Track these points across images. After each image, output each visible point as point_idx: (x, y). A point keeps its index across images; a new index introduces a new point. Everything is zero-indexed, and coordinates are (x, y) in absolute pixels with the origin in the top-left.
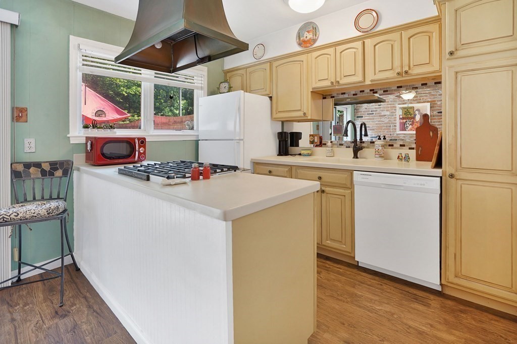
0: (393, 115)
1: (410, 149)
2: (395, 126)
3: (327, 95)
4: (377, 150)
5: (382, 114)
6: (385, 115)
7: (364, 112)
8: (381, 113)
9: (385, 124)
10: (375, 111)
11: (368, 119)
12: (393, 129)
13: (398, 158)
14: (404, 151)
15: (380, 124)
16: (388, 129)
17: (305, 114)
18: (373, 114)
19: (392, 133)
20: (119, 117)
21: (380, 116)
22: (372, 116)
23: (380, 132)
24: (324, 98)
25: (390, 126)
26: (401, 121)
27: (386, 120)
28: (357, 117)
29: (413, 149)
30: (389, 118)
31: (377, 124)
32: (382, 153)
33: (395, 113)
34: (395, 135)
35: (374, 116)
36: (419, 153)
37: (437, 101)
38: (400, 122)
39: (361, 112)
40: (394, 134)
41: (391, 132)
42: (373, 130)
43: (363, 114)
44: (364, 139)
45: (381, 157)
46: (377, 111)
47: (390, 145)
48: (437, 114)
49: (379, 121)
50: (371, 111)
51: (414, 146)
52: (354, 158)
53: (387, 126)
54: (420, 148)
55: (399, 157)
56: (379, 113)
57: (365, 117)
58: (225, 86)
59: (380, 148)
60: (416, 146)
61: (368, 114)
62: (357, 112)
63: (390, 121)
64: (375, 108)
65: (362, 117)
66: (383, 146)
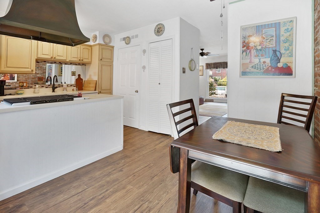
1: (74, 87)
14: (72, 88)
17: (32, 70)
44: (55, 83)
52: (53, 92)
60: (76, 85)
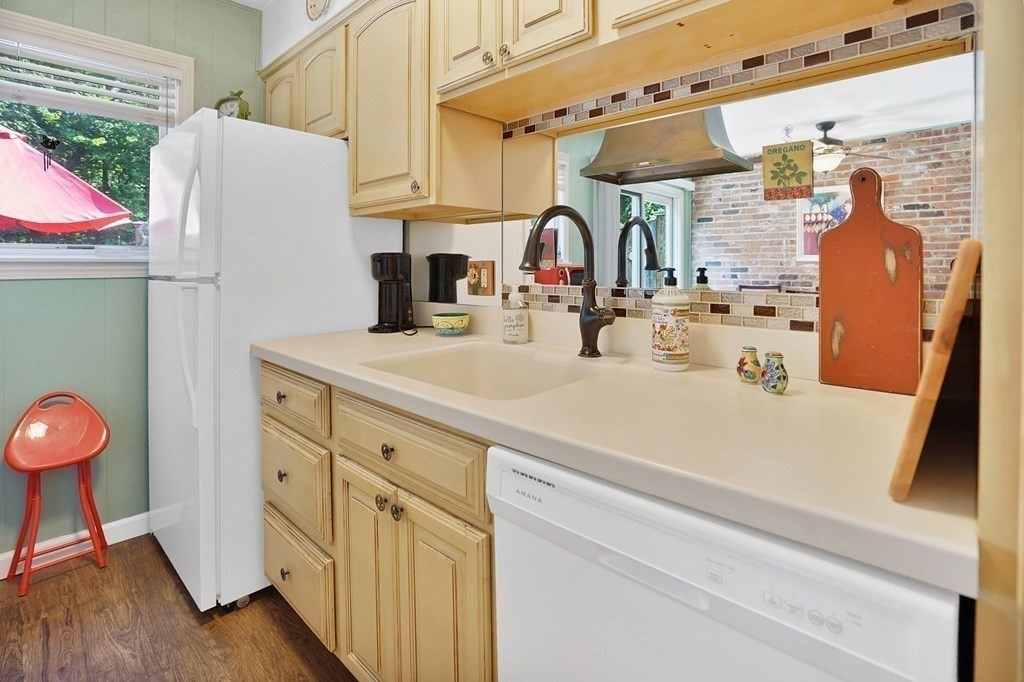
0: (787, 215)
1: (796, 326)
2: (793, 242)
3: (513, 125)
4: (658, 326)
5: (760, 213)
6: (767, 216)
7: (715, 207)
8: (756, 210)
9: (767, 236)
10: (743, 205)
11: (725, 225)
12: (786, 250)
13: (740, 370)
14: (773, 338)
15: (754, 236)
16: (776, 250)
17: (415, 187)
18: (737, 212)
19: (785, 260)
20: (101, 215)
21: (754, 217)
22: (734, 218)
23: (755, 256)
24: (507, 135)
25: (780, 243)
26: (809, 229)
27: (771, 228)
28: (699, 220)
29: (807, 326)
30: (776, 222)
31: (746, 237)
32: (676, 342)
33: (792, 208)
34: (793, 265)
35: (740, 218)
36: (835, 347)
37: (903, 177)
38: (806, 234)
39: (708, 207)
40: (789, 263)
41: (782, 256)
42: (738, 251)
43: (713, 213)
45: (673, 358)
46: (746, 205)
47: (715, 309)
48: (903, 211)
49: (752, 230)
50: (733, 206)
51: (812, 314)
52: (582, 353)
53: (771, 243)
54: (839, 328)
55: (742, 363)
56: (751, 211)
57: (717, 219)
58: (232, 110)
59: (671, 321)
60: (823, 315)
61: (724, 213)
62: (698, 209)
63: (779, 229)
64: (743, 198)
65: (710, 220)
66: (685, 312)
